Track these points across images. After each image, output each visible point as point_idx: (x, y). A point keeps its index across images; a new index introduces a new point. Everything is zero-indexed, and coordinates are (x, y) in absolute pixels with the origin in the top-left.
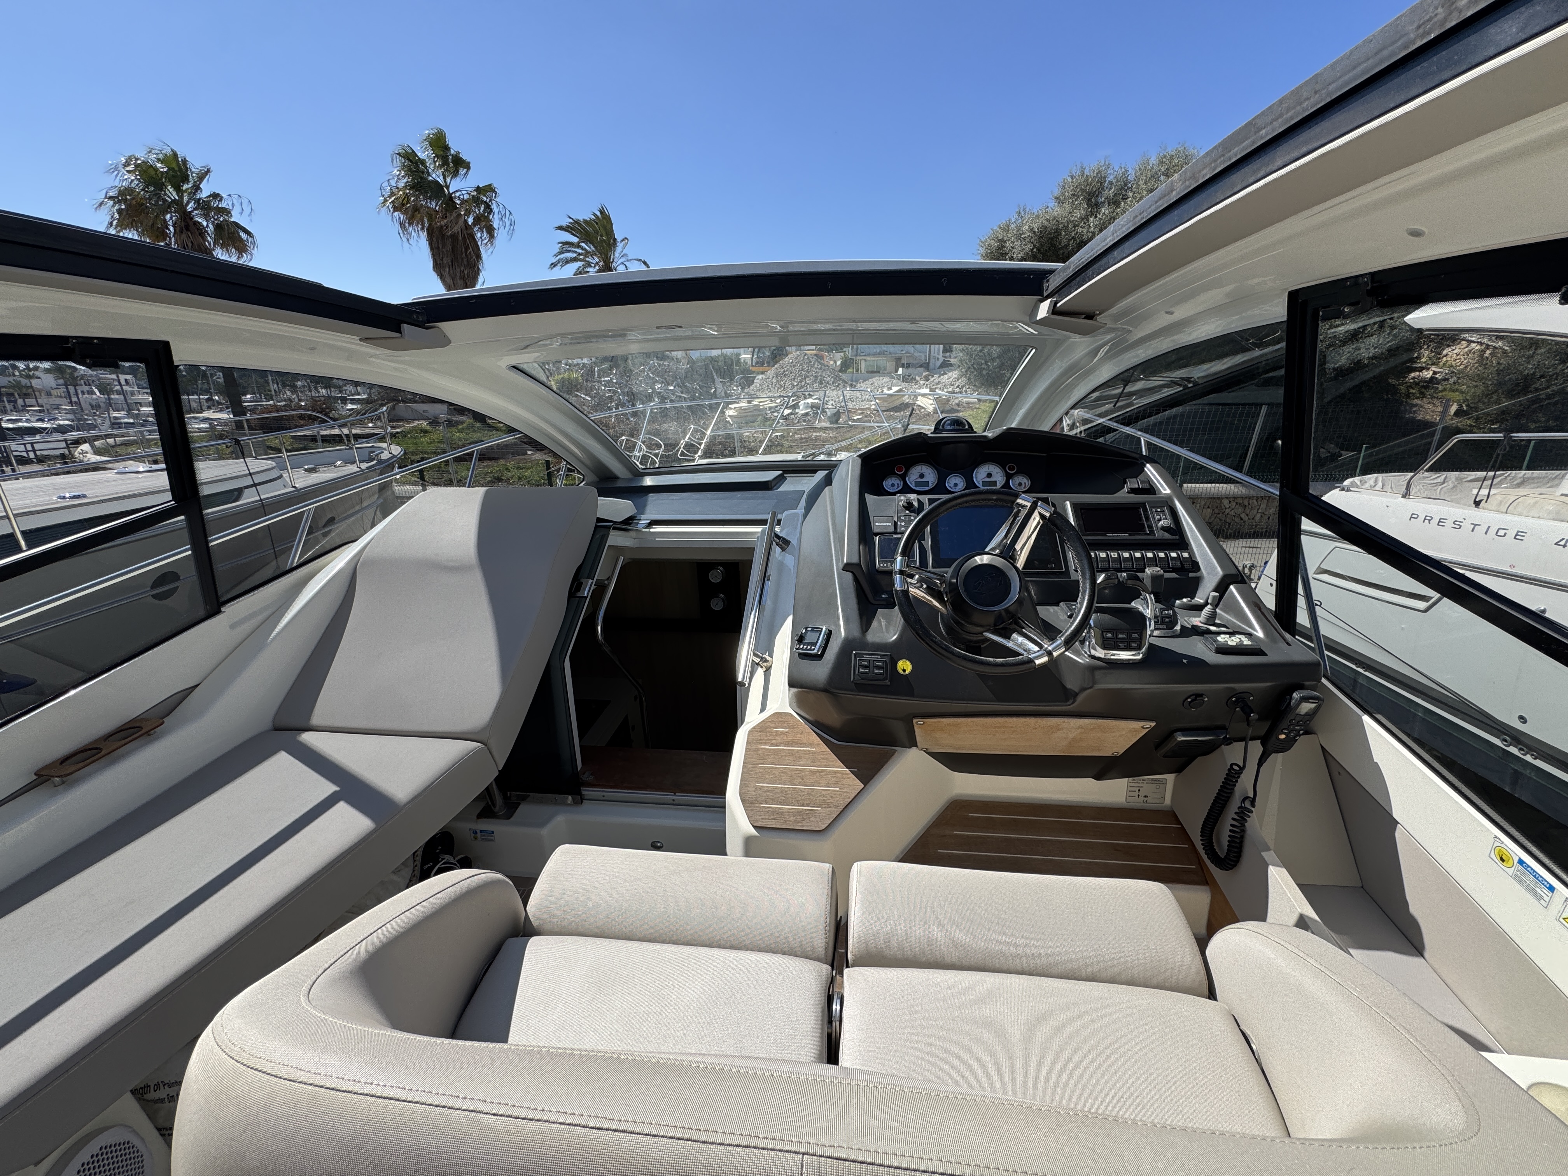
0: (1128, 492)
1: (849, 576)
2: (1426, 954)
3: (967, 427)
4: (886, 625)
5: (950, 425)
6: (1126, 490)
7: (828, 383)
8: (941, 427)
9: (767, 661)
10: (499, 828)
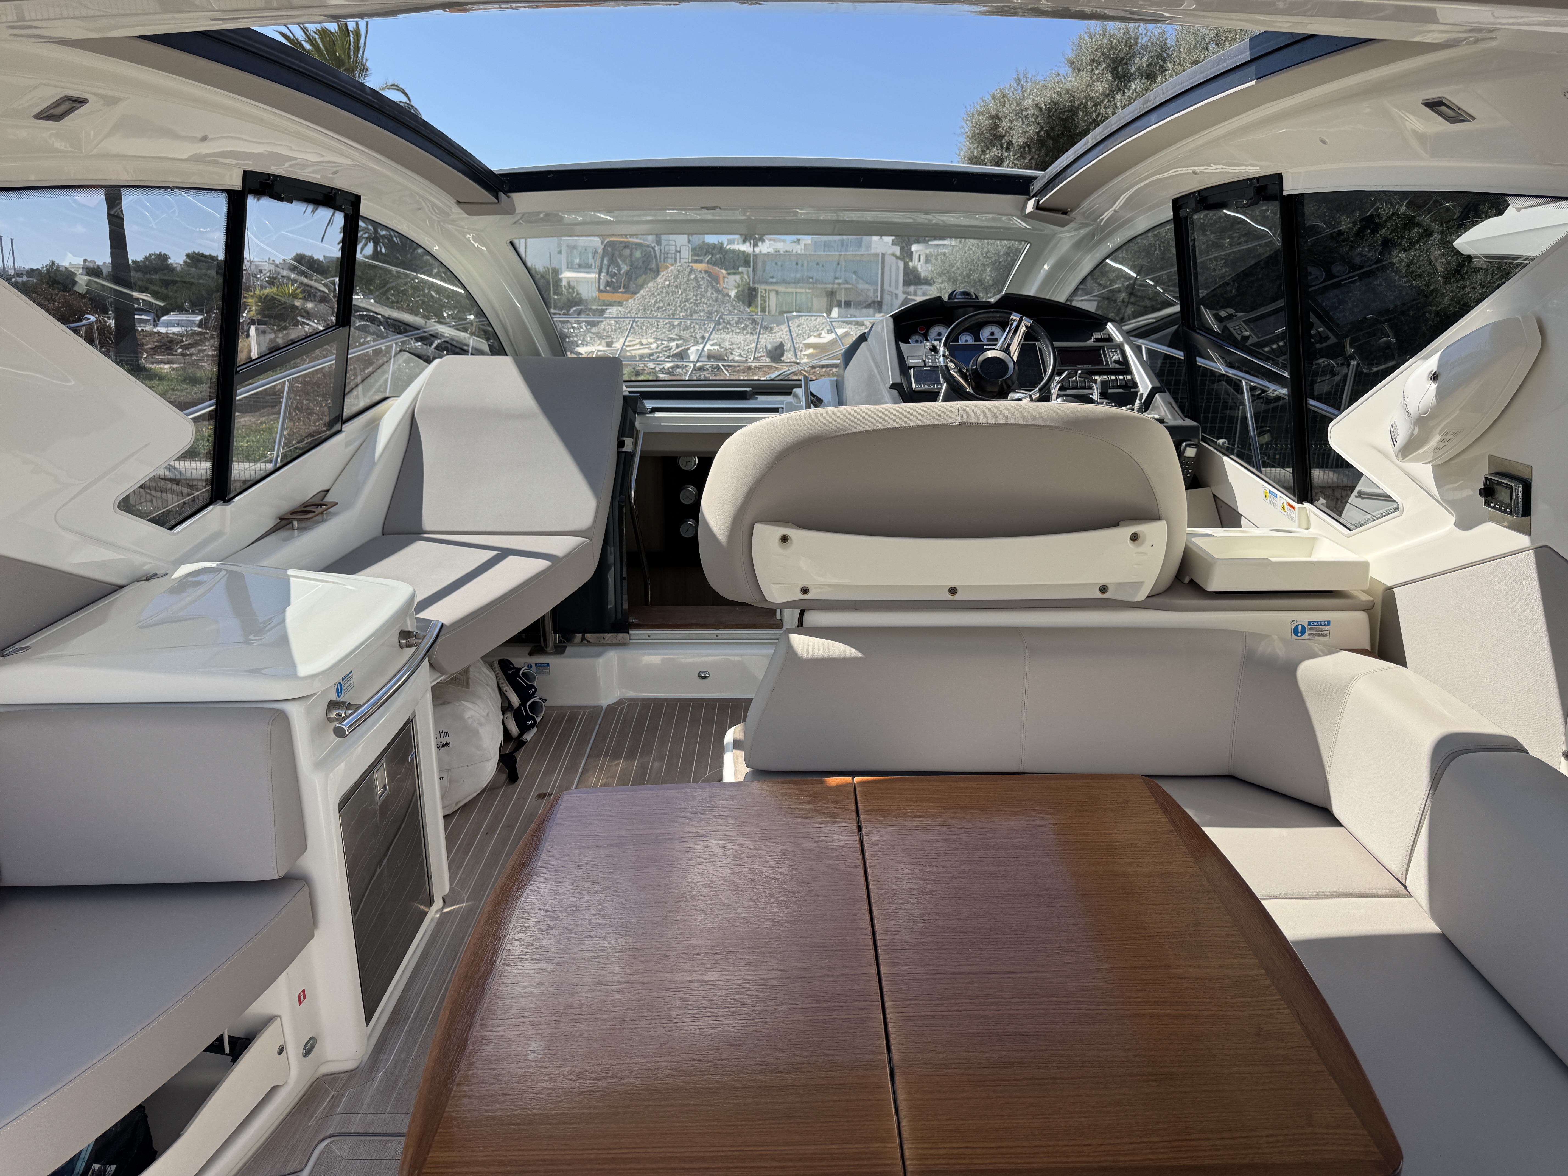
0: (1094, 341)
7: (729, 323)
10: (554, 661)
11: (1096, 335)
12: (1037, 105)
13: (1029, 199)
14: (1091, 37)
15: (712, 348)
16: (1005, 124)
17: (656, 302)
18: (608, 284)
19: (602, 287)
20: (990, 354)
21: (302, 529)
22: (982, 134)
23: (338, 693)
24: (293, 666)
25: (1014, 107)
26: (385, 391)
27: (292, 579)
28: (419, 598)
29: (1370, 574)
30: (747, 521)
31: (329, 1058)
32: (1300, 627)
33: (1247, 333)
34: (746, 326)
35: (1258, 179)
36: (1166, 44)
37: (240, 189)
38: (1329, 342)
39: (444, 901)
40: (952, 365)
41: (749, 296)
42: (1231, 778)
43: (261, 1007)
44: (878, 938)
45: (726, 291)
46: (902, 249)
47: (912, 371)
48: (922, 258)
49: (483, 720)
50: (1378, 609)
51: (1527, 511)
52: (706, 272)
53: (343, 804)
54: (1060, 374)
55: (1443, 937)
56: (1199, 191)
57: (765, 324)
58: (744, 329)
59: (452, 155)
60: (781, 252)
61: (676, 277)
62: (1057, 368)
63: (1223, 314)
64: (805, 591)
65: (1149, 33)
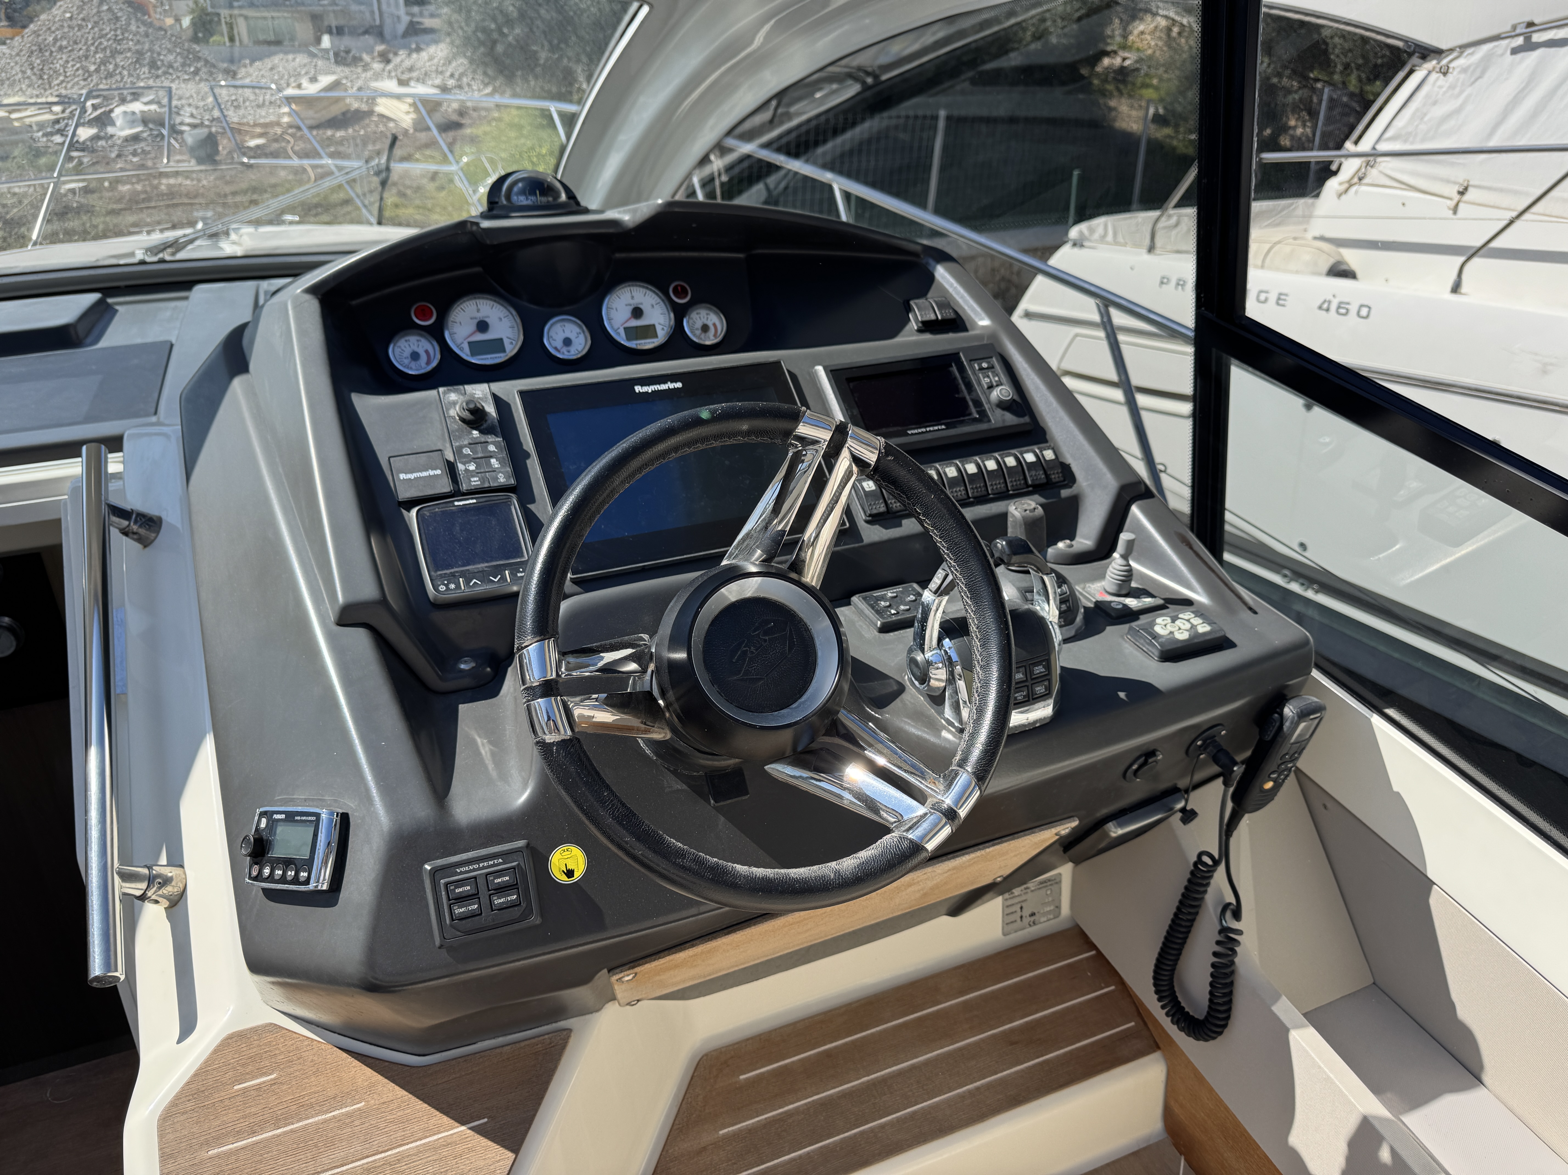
0: (920, 331)
1: (360, 639)
2: (1486, 1078)
3: (563, 197)
4: (493, 754)
5: (523, 192)
6: (913, 325)
7: (170, 66)
8: (504, 201)
9: (166, 881)
61: (80, 8)
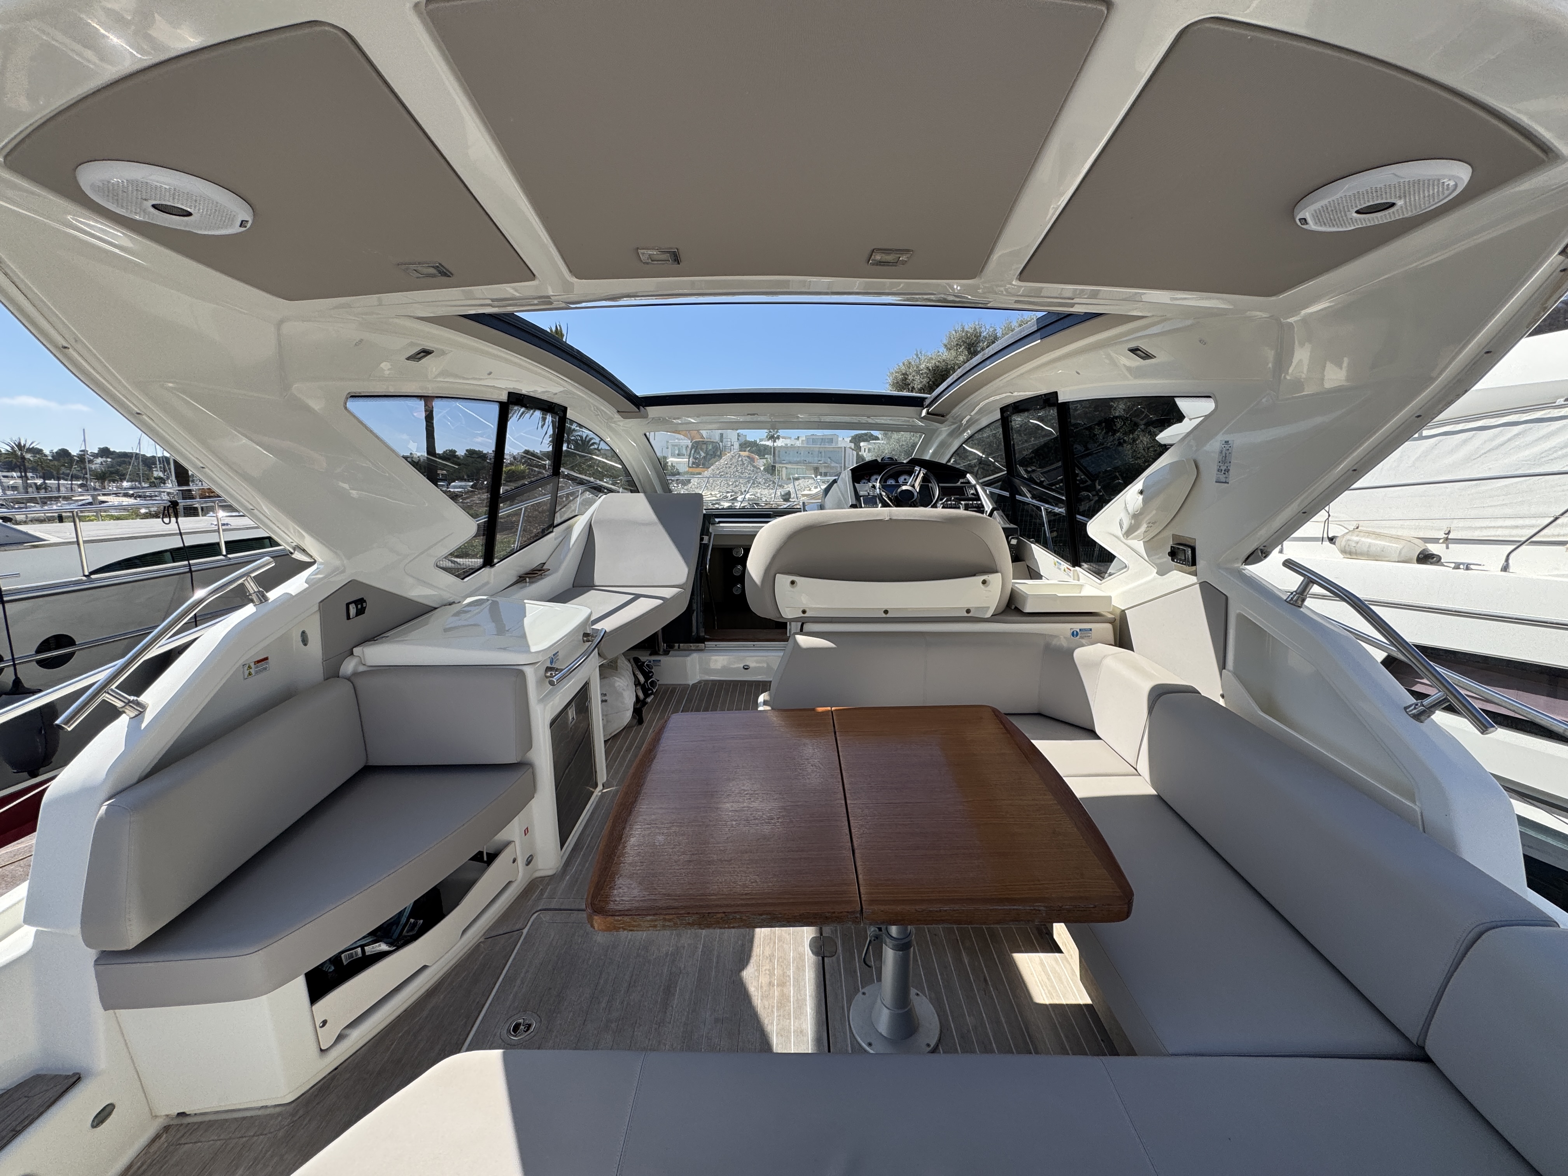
10: (663, 659)
11: (962, 480)
12: (927, 368)
13: (924, 409)
14: (956, 333)
15: (750, 497)
16: (910, 377)
17: (720, 472)
18: (693, 463)
19: (690, 465)
20: (904, 488)
21: (531, 583)
22: (897, 383)
23: (551, 663)
24: (528, 646)
25: (915, 369)
26: (575, 512)
27: (527, 605)
28: (593, 618)
29: (1113, 604)
30: (772, 572)
31: (540, 867)
32: (1075, 632)
33: (1042, 479)
34: (769, 485)
35: (1045, 395)
36: (996, 336)
37: (506, 401)
38: (1087, 484)
39: (603, 786)
40: (884, 494)
41: (771, 469)
42: (1040, 715)
43: (503, 836)
44: (845, 786)
45: (758, 467)
46: (855, 444)
47: (862, 498)
48: (867, 450)
49: (625, 688)
50: (1118, 622)
51: (1194, 563)
52: (748, 457)
53: (552, 724)
54: (941, 500)
55: (1159, 797)
56: (1014, 403)
57: (780, 484)
58: (768, 486)
59: (616, 385)
60: (789, 445)
61: (731, 459)
62: (940, 497)
63: (1029, 469)
64: (804, 612)
65: (987, 330)
